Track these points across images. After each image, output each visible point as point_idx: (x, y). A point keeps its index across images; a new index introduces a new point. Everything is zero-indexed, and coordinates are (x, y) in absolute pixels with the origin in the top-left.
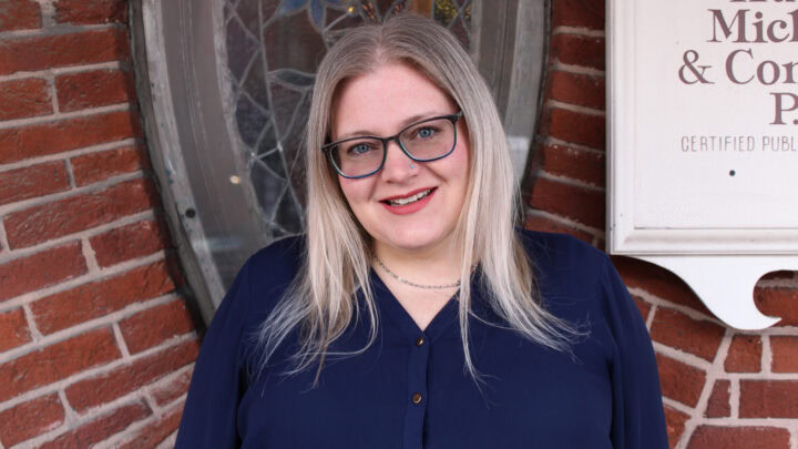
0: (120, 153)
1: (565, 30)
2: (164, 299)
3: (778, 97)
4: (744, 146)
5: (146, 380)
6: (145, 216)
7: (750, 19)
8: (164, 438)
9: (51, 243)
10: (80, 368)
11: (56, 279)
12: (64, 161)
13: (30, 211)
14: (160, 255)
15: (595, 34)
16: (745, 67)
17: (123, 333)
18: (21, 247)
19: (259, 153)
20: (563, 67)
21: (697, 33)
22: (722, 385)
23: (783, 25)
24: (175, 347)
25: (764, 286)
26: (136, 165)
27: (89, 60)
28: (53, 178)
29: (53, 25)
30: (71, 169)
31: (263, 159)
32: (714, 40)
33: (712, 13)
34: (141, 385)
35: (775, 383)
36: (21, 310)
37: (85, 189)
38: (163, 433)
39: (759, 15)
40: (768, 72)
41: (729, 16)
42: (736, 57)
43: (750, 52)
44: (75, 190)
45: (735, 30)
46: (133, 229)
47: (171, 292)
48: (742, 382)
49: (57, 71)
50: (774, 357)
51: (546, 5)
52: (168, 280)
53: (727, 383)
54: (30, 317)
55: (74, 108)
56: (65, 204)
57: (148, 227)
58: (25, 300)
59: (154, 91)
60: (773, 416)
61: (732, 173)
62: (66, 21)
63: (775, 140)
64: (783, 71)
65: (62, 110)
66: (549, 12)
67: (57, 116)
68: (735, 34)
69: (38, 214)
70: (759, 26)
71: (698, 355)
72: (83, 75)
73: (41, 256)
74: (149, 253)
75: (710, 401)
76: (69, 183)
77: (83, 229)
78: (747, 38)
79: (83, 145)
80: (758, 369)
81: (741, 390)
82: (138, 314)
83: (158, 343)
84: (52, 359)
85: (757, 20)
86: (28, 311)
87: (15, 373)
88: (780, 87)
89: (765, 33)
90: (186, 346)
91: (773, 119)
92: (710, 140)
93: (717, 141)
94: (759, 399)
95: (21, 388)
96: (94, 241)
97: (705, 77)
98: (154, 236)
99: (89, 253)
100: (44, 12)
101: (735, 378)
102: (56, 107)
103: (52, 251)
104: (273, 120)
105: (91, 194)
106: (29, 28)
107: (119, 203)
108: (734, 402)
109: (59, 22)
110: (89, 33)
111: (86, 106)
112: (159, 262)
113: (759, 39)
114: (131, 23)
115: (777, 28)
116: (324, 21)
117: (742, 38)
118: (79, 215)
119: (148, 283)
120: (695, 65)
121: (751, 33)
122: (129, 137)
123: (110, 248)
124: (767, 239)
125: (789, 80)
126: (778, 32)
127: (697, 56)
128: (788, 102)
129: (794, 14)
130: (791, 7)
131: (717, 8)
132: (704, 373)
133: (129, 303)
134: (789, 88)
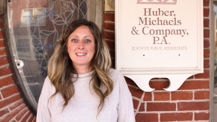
0: (1, 50)
1: (106, 21)
2: (12, 85)
3: (154, 38)
4: (147, 49)
5: (8, 104)
6: (7, 65)
7: (148, 20)
8: (12, 118)
14: (11, 74)
15: (113, 22)
16: (147, 31)
17: (2, 93)
19: (37, 50)
20: (106, 30)
23: (155, 21)
24: (14, 96)
25: (152, 81)
26: (5, 53)
31: (38, 51)
32: (140, 24)
33: (139, 18)
34: (6, 105)
35: (155, 103)
38: (11, 117)
39: (150, 19)
40: (152, 32)
41: (143, 19)
42: (145, 28)
43: (148, 27)
45: (144, 22)
46: (4, 69)
47: (13, 83)
48: (147, 103)
50: (155, 97)
51: (102, 16)
52: (13, 80)
53: (144, 103)
57: (8, 68)
59: (10, 36)
60: (154, 111)
61: (144, 55)
63: (154, 48)
64: (155, 32)
66: (103, 17)
68: (144, 23)
70: (150, 21)
71: (137, 97)
74: (8, 74)
75: (140, 108)
78: (147, 24)
80: (151, 100)
81: (147, 105)
82: (6, 88)
83: (10, 95)
85: (149, 20)
88: (155, 35)
89: (151, 23)
90: (17, 96)
91: (153, 43)
92: (139, 48)
94: (151, 107)
97: (137, 33)
98: (9, 70)
101: (146, 102)
104: (41, 42)
107: (1, 62)
108: (146, 108)
112: (11, 76)
113: (150, 24)
114: (5, 20)
115: (154, 22)
116: (53, 19)
117: (146, 24)
119: (8, 81)
120: (135, 30)
121: (148, 23)
122: (4, 47)
124: (152, 71)
125: (157, 34)
126: (154, 23)
127: (136, 28)
128: (156, 39)
129: (158, 19)
130: (157, 17)
131: (140, 17)
132: (139, 101)
133: (3, 86)
134: (157, 36)
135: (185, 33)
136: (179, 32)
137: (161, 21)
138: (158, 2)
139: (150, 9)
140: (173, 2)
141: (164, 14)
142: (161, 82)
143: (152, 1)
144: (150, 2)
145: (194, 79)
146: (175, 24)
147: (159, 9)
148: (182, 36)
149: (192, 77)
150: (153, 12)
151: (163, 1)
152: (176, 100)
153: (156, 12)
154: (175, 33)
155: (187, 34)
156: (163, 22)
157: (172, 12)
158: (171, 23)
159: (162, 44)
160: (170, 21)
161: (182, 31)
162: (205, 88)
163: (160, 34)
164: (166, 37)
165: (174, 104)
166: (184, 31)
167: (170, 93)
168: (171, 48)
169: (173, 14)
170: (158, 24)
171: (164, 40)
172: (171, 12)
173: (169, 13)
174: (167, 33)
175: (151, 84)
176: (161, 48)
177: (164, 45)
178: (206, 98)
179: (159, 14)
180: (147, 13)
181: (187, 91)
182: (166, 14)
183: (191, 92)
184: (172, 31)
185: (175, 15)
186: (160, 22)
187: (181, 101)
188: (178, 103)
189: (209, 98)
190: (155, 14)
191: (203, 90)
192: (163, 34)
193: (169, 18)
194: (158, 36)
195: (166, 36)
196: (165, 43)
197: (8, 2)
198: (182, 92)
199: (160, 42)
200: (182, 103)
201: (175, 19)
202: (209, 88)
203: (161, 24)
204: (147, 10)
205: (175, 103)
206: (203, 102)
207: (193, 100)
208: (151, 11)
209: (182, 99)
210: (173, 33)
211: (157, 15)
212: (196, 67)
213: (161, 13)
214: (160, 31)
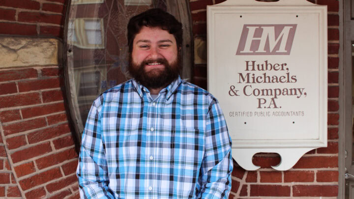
0: (61, 115)
1: (196, 77)
2: (75, 159)
3: (260, 100)
4: (249, 115)
5: (70, 183)
6: (69, 134)
7: (251, 76)
9: (41, 142)
10: (51, 180)
11: (43, 153)
12: (45, 118)
13: (35, 133)
14: (73, 146)
15: (204, 79)
16: (249, 91)
17: (63, 169)
18: (32, 143)
21: (234, 80)
22: (245, 187)
23: (261, 78)
25: (257, 156)
26: (66, 119)
27: (52, 87)
28: (42, 123)
29: (41, 76)
30: (47, 120)
32: (240, 82)
33: (239, 74)
34: (68, 185)
35: (261, 185)
36: (33, 162)
37: (51, 126)
39: (254, 75)
40: (256, 92)
41: (244, 75)
42: (246, 88)
43: (251, 86)
44: (48, 126)
45: (246, 79)
46: (66, 138)
47: (77, 157)
48: (251, 185)
49: (43, 90)
50: (261, 178)
51: (191, 69)
53: (246, 186)
54: (35, 164)
55: (47, 101)
56: (45, 130)
57: (70, 138)
58: (34, 159)
59: (72, 96)
61: (245, 123)
62: (45, 75)
63: (259, 113)
64: (261, 92)
65: (44, 102)
67: (43, 104)
68: (246, 81)
69: (37, 133)
70: (254, 78)
71: (238, 177)
72: (50, 92)
73: (38, 146)
74: (70, 145)
75: (241, 191)
76: (46, 124)
77: (51, 138)
78: (250, 82)
79: (50, 113)
80: (256, 181)
81: (251, 188)
82: (67, 163)
84: (42, 177)
85: (253, 76)
86: (35, 162)
87: (31, 181)
88: (260, 97)
89: (256, 80)
91: (258, 106)
92: (238, 113)
93: (240, 113)
94: (256, 190)
95: (33, 186)
96: (54, 142)
97: (237, 94)
98: (72, 140)
99: (52, 145)
100: (38, 72)
101: (249, 184)
102: (42, 102)
103: (41, 145)
105: (53, 127)
106: (34, 77)
107: (61, 130)
108: (249, 191)
109: (43, 75)
110: (51, 79)
111: (51, 101)
112: (74, 148)
113: (254, 82)
114: (65, 75)
115: (259, 78)
117: (248, 82)
118: (49, 134)
119: (70, 155)
120: (234, 90)
121: (251, 80)
122: (64, 110)
123: (59, 144)
125: (263, 94)
126: (259, 80)
127: (234, 87)
128: (262, 101)
129: (265, 74)
130: (263, 72)
131: (241, 72)
132: (239, 183)
133: (65, 160)
134: (263, 97)
135: (301, 94)
136: (293, 92)
137: (269, 77)
138: (265, 52)
139: (253, 62)
140: (286, 51)
141: (273, 67)
142: (270, 157)
143: (256, 52)
144: (254, 52)
145: (316, 155)
146: (288, 81)
147: (266, 62)
148: (298, 97)
149: (313, 152)
150: (258, 66)
151: (271, 51)
152: (291, 181)
153: (262, 65)
154: (287, 94)
155: (305, 94)
156: (271, 79)
157: (284, 65)
158: (282, 81)
159: (269, 107)
160: (280, 78)
161: (298, 91)
162: (331, 167)
163: (267, 95)
164: (275, 99)
165: (288, 188)
166: (301, 90)
167: (283, 173)
168: (283, 114)
169: (285, 67)
170: (265, 82)
171: (272, 103)
172: (282, 65)
173: (281, 66)
174: (276, 93)
175: (257, 160)
176: (268, 113)
177: (272, 110)
178: (333, 180)
179: (267, 69)
180: (250, 68)
181: (307, 170)
182: (276, 68)
183: (312, 171)
184: (283, 90)
185: (287, 69)
186: (267, 79)
187: (298, 183)
188: (293, 187)
189: (337, 181)
190: (261, 68)
191: (329, 169)
192: (271, 94)
193: (279, 74)
194: (265, 97)
195: (276, 97)
196: (274, 107)
197: (68, 52)
198: (299, 171)
199: (267, 105)
200: (299, 186)
201: (288, 74)
202: (337, 167)
203: (269, 82)
204: (250, 63)
205: (289, 185)
206: (329, 186)
207: (315, 183)
208: (256, 64)
209: (300, 181)
210: (285, 93)
211: (263, 69)
212: (318, 138)
213: (269, 67)
214: (267, 90)
